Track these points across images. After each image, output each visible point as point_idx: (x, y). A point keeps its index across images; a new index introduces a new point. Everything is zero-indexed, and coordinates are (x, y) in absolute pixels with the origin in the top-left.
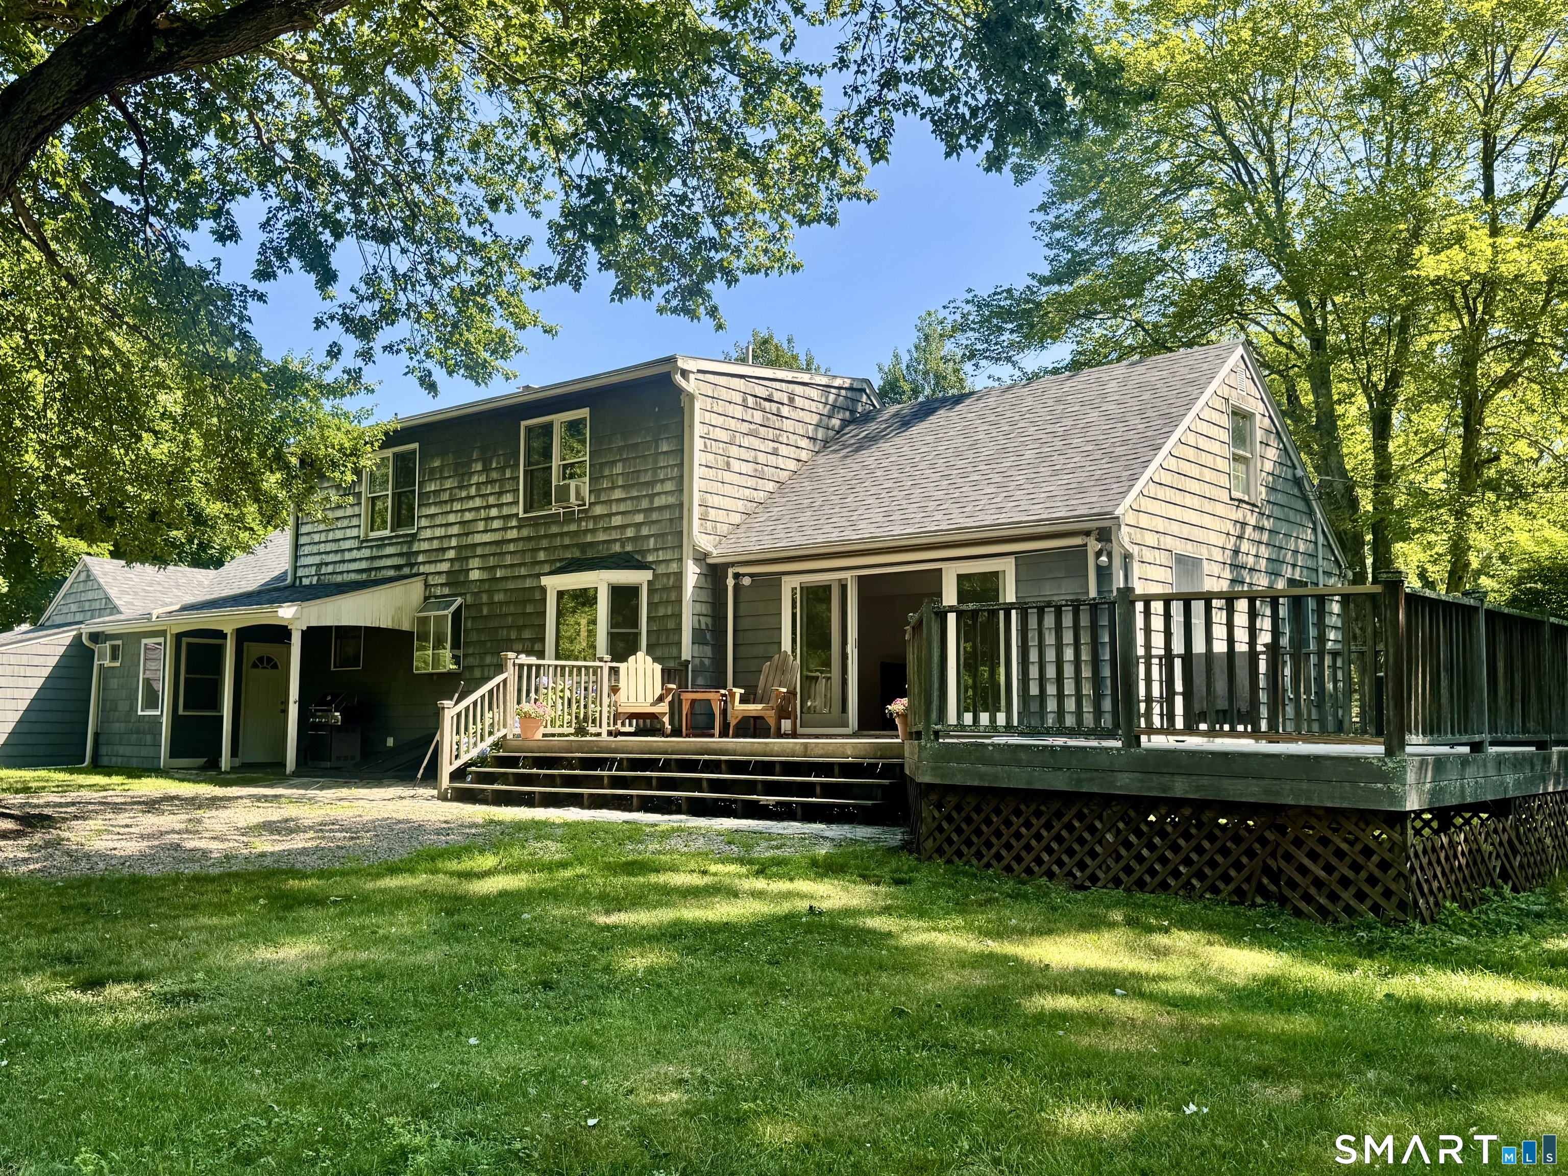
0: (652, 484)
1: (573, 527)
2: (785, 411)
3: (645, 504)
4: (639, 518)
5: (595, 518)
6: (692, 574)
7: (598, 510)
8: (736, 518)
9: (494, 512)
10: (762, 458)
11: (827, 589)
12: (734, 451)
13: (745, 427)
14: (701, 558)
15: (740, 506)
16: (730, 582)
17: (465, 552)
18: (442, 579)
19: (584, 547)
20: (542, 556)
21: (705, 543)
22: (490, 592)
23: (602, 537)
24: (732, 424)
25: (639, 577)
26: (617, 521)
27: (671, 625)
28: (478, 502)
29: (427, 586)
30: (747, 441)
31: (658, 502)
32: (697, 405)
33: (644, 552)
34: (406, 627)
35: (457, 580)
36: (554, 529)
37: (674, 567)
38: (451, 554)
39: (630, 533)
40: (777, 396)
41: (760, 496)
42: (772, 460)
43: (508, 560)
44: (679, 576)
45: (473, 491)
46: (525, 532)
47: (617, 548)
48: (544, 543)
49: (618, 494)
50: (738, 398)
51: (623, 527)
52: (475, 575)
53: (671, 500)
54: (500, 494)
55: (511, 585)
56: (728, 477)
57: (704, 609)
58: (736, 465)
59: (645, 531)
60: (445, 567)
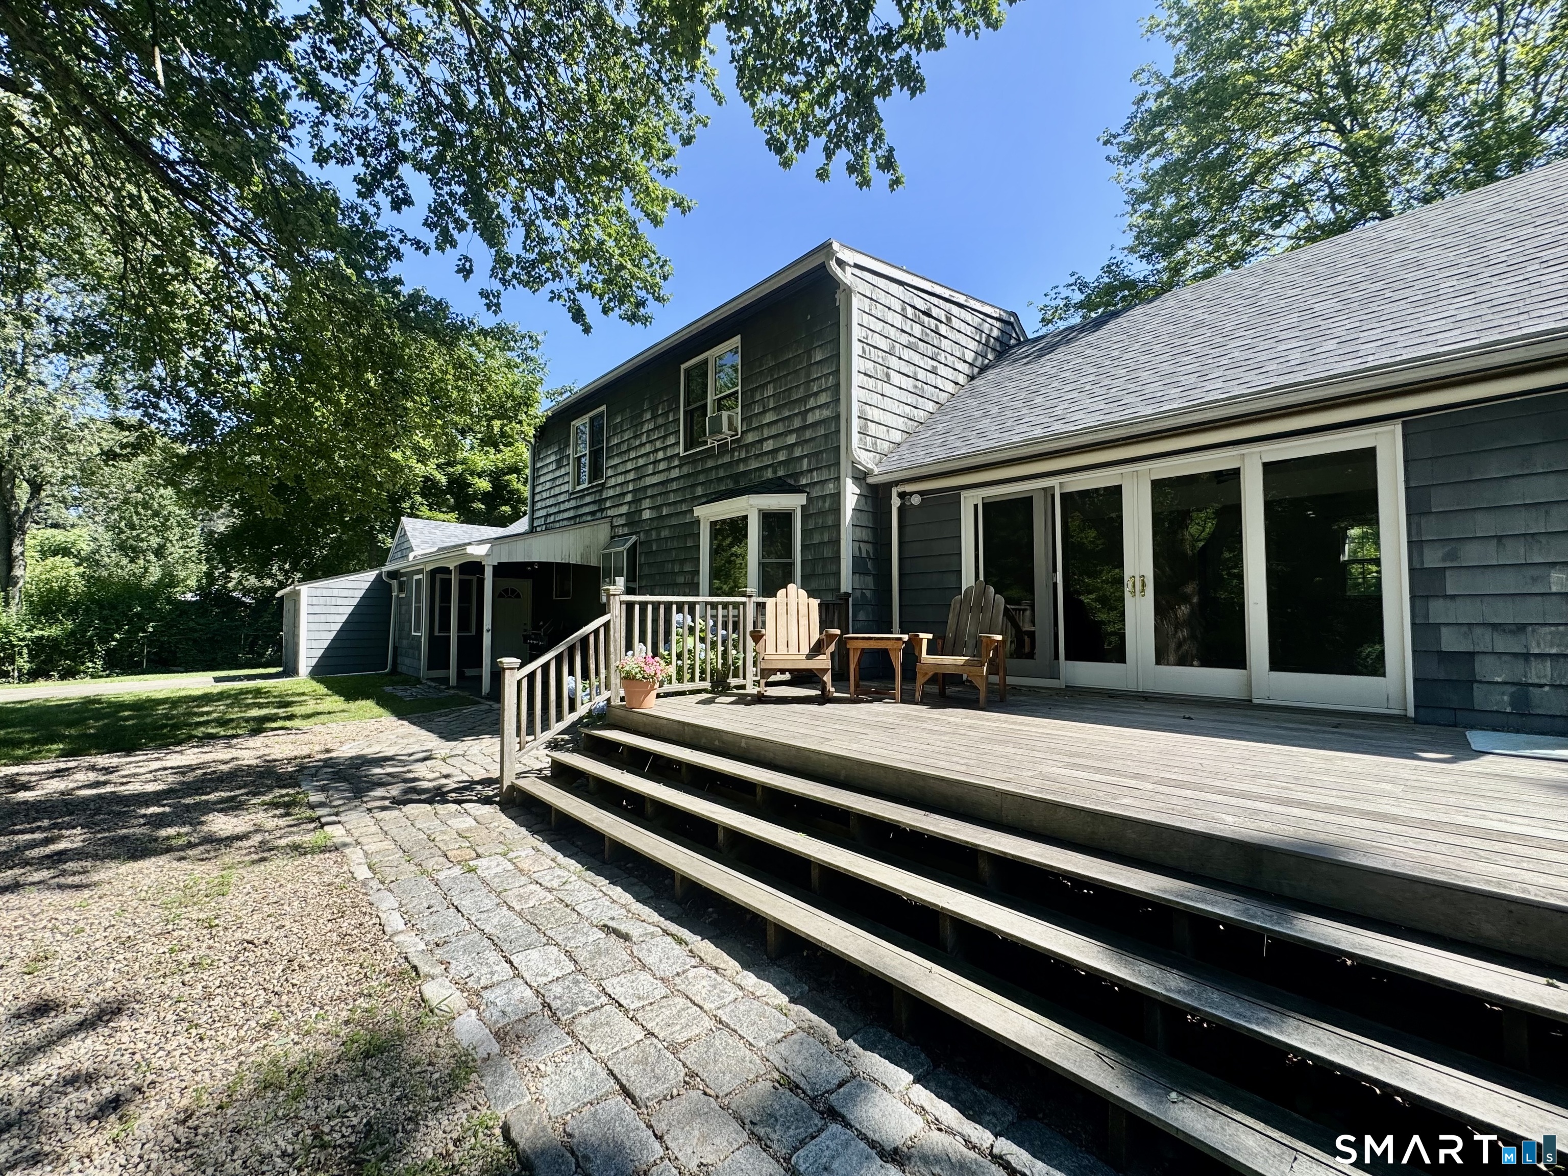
0: (804, 400)
1: (727, 459)
2: (943, 329)
3: (797, 423)
4: (792, 439)
5: (747, 445)
6: (851, 495)
7: (750, 438)
8: (897, 437)
9: (661, 455)
10: (921, 374)
12: (893, 362)
13: (904, 339)
14: (861, 477)
15: (900, 423)
16: (896, 502)
17: (639, 494)
18: (622, 521)
19: (736, 477)
20: (699, 491)
21: (866, 460)
22: (658, 529)
23: (754, 465)
24: (892, 332)
25: (793, 502)
26: (768, 446)
27: (828, 553)
28: (648, 448)
29: (612, 527)
30: (907, 354)
31: (810, 419)
32: (856, 301)
33: (797, 475)
34: (594, 562)
35: (633, 520)
36: (710, 464)
37: (830, 488)
38: (629, 498)
39: (782, 457)
40: (935, 312)
41: (920, 415)
42: (931, 378)
43: (672, 498)
44: (837, 497)
45: (644, 439)
46: (685, 470)
47: (769, 474)
48: (702, 478)
49: (769, 418)
50: (897, 306)
51: (775, 451)
52: (646, 515)
53: (826, 413)
54: (664, 437)
55: (674, 522)
56: (888, 389)
57: (864, 534)
58: (896, 378)
59: (798, 452)
60: (624, 509)
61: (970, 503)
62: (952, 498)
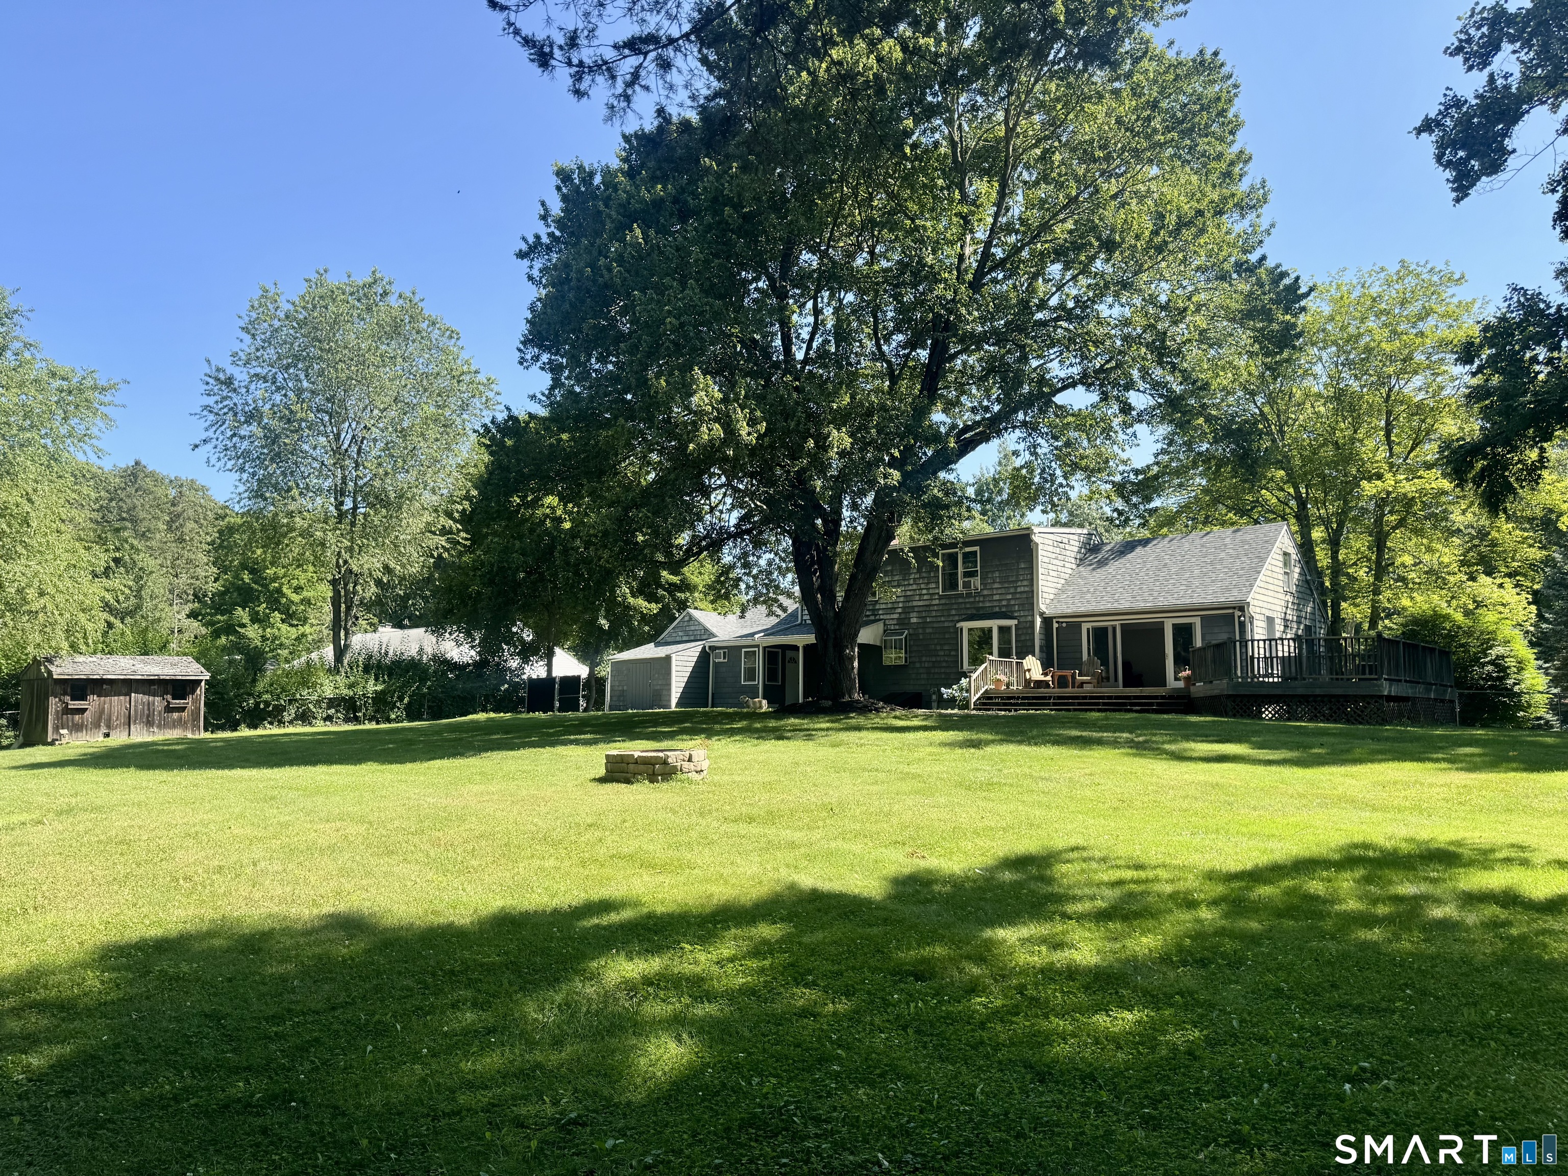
0: (1017, 581)
1: (972, 600)
2: (1067, 547)
3: (1012, 590)
4: (1010, 597)
5: (984, 596)
6: (1038, 620)
7: (985, 592)
8: (1052, 597)
9: (924, 592)
10: (1060, 569)
11: (1105, 629)
12: (1050, 567)
13: (1054, 556)
14: (1042, 614)
15: (1053, 591)
16: (1055, 625)
17: (907, 610)
18: (895, 622)
19: (978, 609)
20: (953, 612)
21: (1043, 608)
22: (924, 628)
23: (988, 605)
24: (1050, 555)
25: (1012, 623)
26: (996, 597)
27: (1029, 644)
28: (915, 587)
29: (885, 625)
30: (1055, 562)
31: (1019, 590)
32: (1040, 547)
33: (1013, 612)
34: (878, 644)
35: (903, 622)
36: (960, 600)
37: (1030, 618)
38: (900, 610)
39: (1004, 603)
40: (1065, 541)
41: (1059, 586)
42: (1063, 569)
43: (934, 614)
44: (1033, 623)
45: (911, 582)
46: (943, 601)
47: (997, 609)
48: (955, 606)
49: (996, 586)
50: (1051, 543)
51: (1000, 600)
52: (914, 620)
53: (1027, 589)
54: (928, 583)
55: (935, 625)
56: (1049, 578)
57: (1043, 637)
58: (1052, 573)
59: (1012, 602)
60: (896, 616)
61: (1085, 627)
62: (1079, 625)
